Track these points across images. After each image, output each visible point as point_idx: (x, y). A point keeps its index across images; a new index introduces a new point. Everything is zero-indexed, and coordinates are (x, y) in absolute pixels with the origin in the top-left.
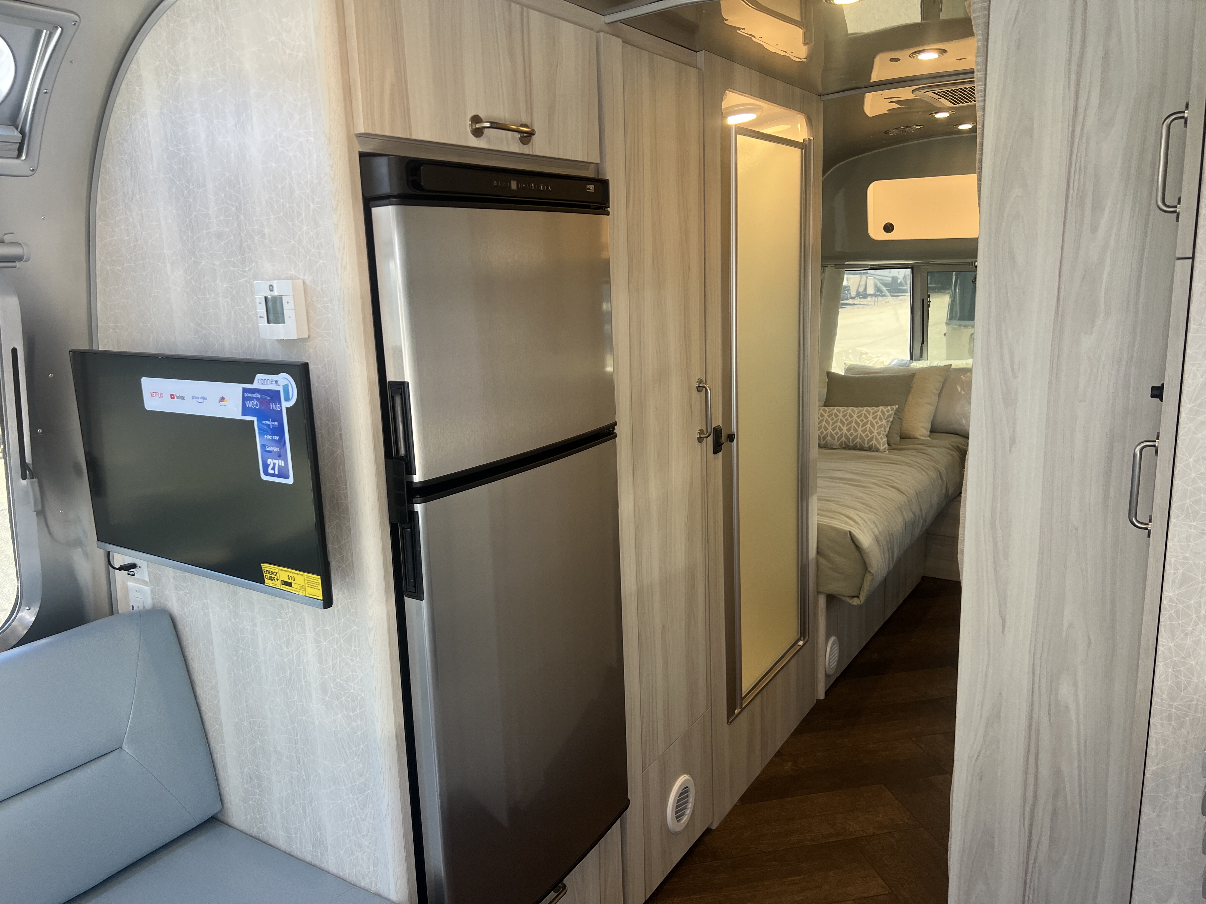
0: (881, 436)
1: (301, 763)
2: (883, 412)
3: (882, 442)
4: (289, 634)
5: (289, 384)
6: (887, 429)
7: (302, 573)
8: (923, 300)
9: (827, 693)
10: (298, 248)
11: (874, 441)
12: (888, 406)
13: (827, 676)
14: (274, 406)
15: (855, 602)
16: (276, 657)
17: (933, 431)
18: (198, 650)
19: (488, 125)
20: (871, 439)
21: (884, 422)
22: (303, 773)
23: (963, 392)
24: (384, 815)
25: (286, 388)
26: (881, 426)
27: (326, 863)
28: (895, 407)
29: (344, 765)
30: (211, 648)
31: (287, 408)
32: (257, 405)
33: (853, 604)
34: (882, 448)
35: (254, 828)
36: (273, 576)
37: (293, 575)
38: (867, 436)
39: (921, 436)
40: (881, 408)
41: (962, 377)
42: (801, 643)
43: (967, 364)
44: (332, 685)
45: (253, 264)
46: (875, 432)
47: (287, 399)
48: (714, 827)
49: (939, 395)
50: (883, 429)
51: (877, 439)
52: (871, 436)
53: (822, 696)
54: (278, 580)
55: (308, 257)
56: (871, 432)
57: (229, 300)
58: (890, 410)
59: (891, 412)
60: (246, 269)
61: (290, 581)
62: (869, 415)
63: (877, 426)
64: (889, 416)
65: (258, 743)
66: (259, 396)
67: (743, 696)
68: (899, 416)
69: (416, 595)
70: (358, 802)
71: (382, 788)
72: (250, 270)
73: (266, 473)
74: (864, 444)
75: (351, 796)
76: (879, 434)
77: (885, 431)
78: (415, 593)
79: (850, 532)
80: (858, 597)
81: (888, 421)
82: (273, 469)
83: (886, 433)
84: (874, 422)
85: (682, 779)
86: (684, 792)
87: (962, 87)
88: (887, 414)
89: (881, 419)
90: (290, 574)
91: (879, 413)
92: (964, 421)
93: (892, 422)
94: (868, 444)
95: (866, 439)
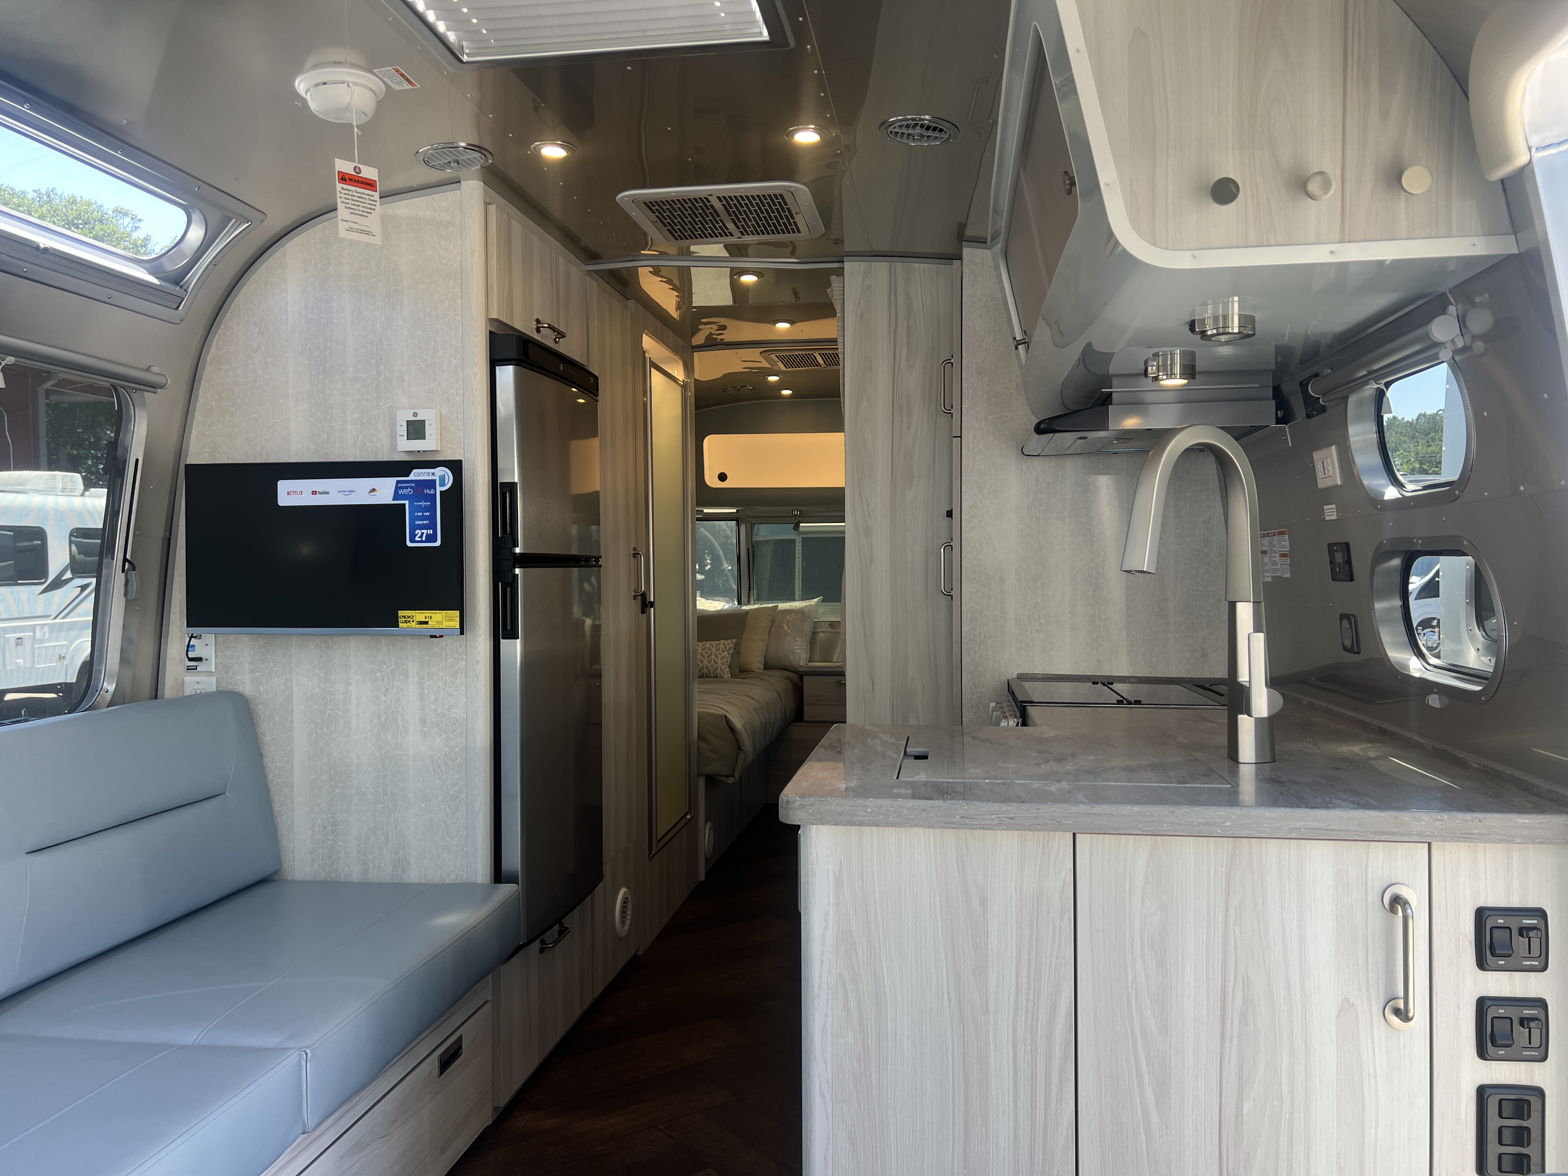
0: (725, 666)
1: (389, 794)
2: (724, 644)
3: (725, 671)
4: (390, 684)
5: (446, 476)
6: (729, 661)
7: (441, 611)
8: (748, 549)
9: (706, 875)
10: (437, 389)
11: (719, 671)
12: (728, 639)
13: (707, 860)
14: (428, 491)
15: (731, 780)
16: (372, 707)
17: (766, 667)
18: (271, 723)
19: (546, 325)
20: (716, 669)
21: (726, 653)
22: (390, 803)
23: (789, 631)
24: (477, 811)
25: (442, 479)
26: (723, 658)
27: (407, 878)
28: (734, 641)
29: (438, 782)
30: (290, 718)
31: (441, 491)
32: (410, 491)
33: (729, 782)
34: (726, 676)
35: (321, 874)
36: (408, 619)
37: (429, 615)
38: (712, 666)
39: (757, 669)
40: (722, 641)
41: (787, 616)
42: (689, 817)
43: (790, 606)
44: (432, 716)
45: (389, 400)
46: (719, 662)
47: (442, 484)
48: (640, 953)
49: (769, 632)
50: (725, 660)
51: (721, 669)
52: (715, 666)
53: (702, 877)
54: (413, 621)
55: (446, 395)
56: (716, 663)
57: (358, 426)
58: (730, 643)
59: (731, 645)
60: (381, 404)
61: (427, 620)
62: (713, 647)
63: (720, 657)
64: (730, 648)
65: (338, 791)
66: (414, 485)
67: (658, 839)
68: (737, 651)
69: (512, 636)
70: (450, 810)
71: (477, 788)
72: (384, 404)
73: (412, 540)
74: (710, 673)
75: (443, 806)
76: (723, 664)
77: (727, 662)
78: (512, 634)
79: (725, 716)
80: (732, 776)
81: (729, 653)
82: (421, 537)
83: (728, 664)
84: (717, 653)
85: (623, 891)
86: (625, 902)
87: (797, 353)
88: (728, 647)
89: (723, 651)
90: (427, 615)
91: (721, 646)
92: (791, 656)
93: (732, 655)
94: (713, 673)
95: (712, 669)
